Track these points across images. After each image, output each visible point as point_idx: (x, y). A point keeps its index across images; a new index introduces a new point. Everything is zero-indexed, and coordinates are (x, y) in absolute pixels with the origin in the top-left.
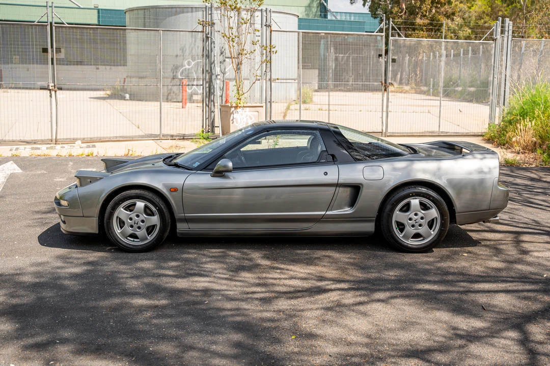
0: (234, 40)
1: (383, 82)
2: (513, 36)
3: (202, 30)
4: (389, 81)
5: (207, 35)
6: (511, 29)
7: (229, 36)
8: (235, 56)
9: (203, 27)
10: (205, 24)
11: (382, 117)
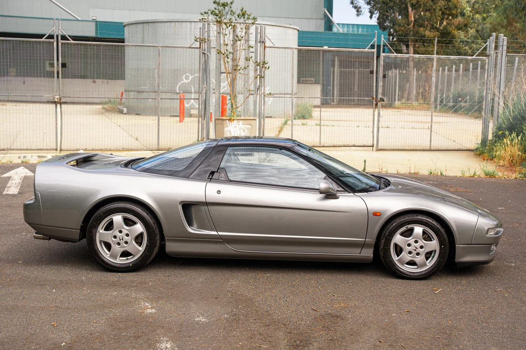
0: (228, 56)
1: (374, 97)
2: (507, 52)
3: (198, 46)
4: (380, 96)
5: (203, 51)
6: (506, 44)
7: (223, 53)
8: (230, 72)
9: (200, 43)
10: (202, 41)
11: (373, 132)
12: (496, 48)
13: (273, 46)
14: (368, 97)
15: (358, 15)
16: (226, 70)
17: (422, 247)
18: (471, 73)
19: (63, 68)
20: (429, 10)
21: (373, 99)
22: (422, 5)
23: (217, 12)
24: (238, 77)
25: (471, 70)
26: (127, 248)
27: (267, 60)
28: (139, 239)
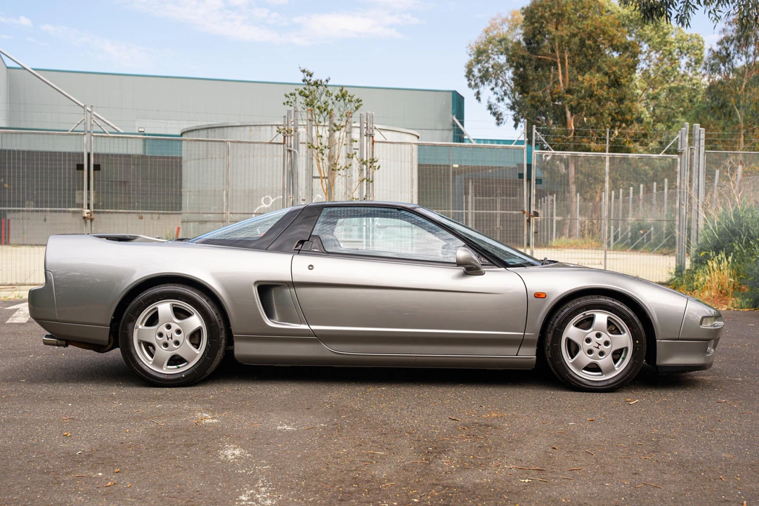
0: (324, 152)
1: (526, 209)
2: (706, 149)
3: (282, 142)
4: (533, 209)
5: (289, 148)
6: (704, 138)
7: (316, 147)
8: (326, 175)
9: (284, 137)
10: (287, 133)
12: (691, 143)
13: (385, 140)
14: (517, 210)
15: (498, 124)
16: (320, 173)
17: (607, 343)
18: (654, 196)
19: (96, 172)
20: (594, 115)
21: (524, 212)
22: (585, 108)
23: (307, 92)
24: (336, 180)
25: (655, 191)
26: (179, 351)
27: (376, 156)
28: (195, 337)
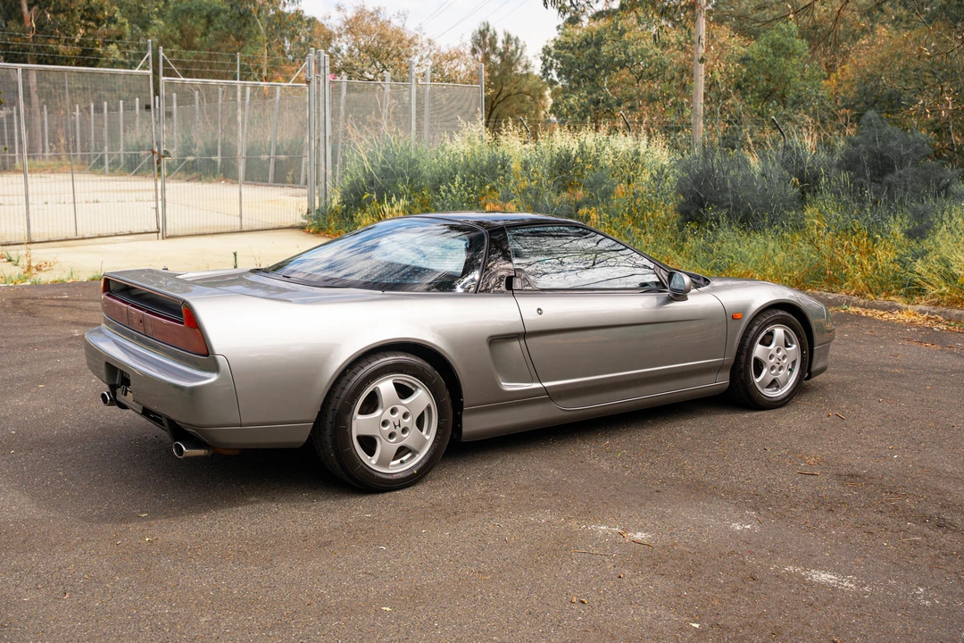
11: (156, 208)
17: (784, 357)
20: (64, 11)
26: (406, 440)
